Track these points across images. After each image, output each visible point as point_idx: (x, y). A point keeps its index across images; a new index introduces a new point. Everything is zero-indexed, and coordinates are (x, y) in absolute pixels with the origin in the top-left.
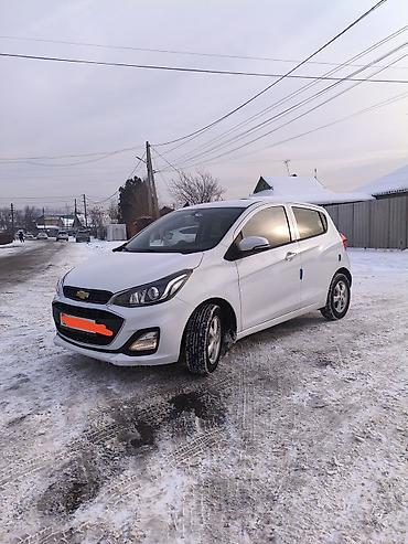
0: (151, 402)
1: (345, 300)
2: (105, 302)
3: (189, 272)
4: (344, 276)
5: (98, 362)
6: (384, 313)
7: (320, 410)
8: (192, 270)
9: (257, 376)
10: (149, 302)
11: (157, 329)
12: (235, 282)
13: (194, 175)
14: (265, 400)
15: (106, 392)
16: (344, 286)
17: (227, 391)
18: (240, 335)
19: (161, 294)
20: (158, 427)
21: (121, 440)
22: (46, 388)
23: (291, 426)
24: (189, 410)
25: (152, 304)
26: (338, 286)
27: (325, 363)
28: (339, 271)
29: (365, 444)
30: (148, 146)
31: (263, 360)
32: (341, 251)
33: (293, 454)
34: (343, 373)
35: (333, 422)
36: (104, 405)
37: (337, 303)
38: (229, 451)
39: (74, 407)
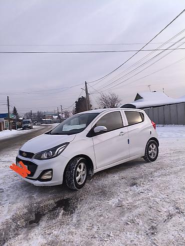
0: (47, 203)
1: (156, 152)
2: (31, 158)
3: (67, 143)
4: (154, 141)
5: (30, 184)
6: (176, 158)
7: (119, 208)
8: (69, 143)
9: (100, 191)
10: (49, 158)
11: (51, 170)
12: (91, 147)
13: (107, 94)
14: (97, 202)
15: (31, 197)
16: (154, 146)
17: (83, 197)
18: (95, 171)
19: (53, 154)
20: (44, 215)
21: (25, 221)
22: (8, 196)
23: (101, 216)
24: (61, 207)
25: (50, 158)
26: (151, 146)
27: (133, 184)
28: (151, 139)
29: (131, 225)
30: (86, 83)
31: (106, 183)
32: (152, 129)
33: (95, 230)
34: (140, 189)
35: (122, 214)
36: (26, 204)
37: (151, 154)
38: (68, 227)
39: (14, 205)
